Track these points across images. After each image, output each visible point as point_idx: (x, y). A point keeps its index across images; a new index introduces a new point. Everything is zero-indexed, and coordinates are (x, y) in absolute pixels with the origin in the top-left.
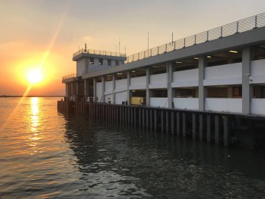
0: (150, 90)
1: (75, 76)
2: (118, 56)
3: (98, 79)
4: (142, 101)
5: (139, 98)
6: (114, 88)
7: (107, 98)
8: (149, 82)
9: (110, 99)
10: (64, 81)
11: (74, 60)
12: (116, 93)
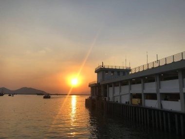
0: (144, 94)
1: (96, 83)
2: (125, 68)
3: (110, 85)
4: (139, 102)
5: (137, 100)
6: (120, 91)
7: (116, 98)
8: (143, 88)
9: (117, 99)
10: (90, 86)
11: (96, 72)
12: (122, 95)
